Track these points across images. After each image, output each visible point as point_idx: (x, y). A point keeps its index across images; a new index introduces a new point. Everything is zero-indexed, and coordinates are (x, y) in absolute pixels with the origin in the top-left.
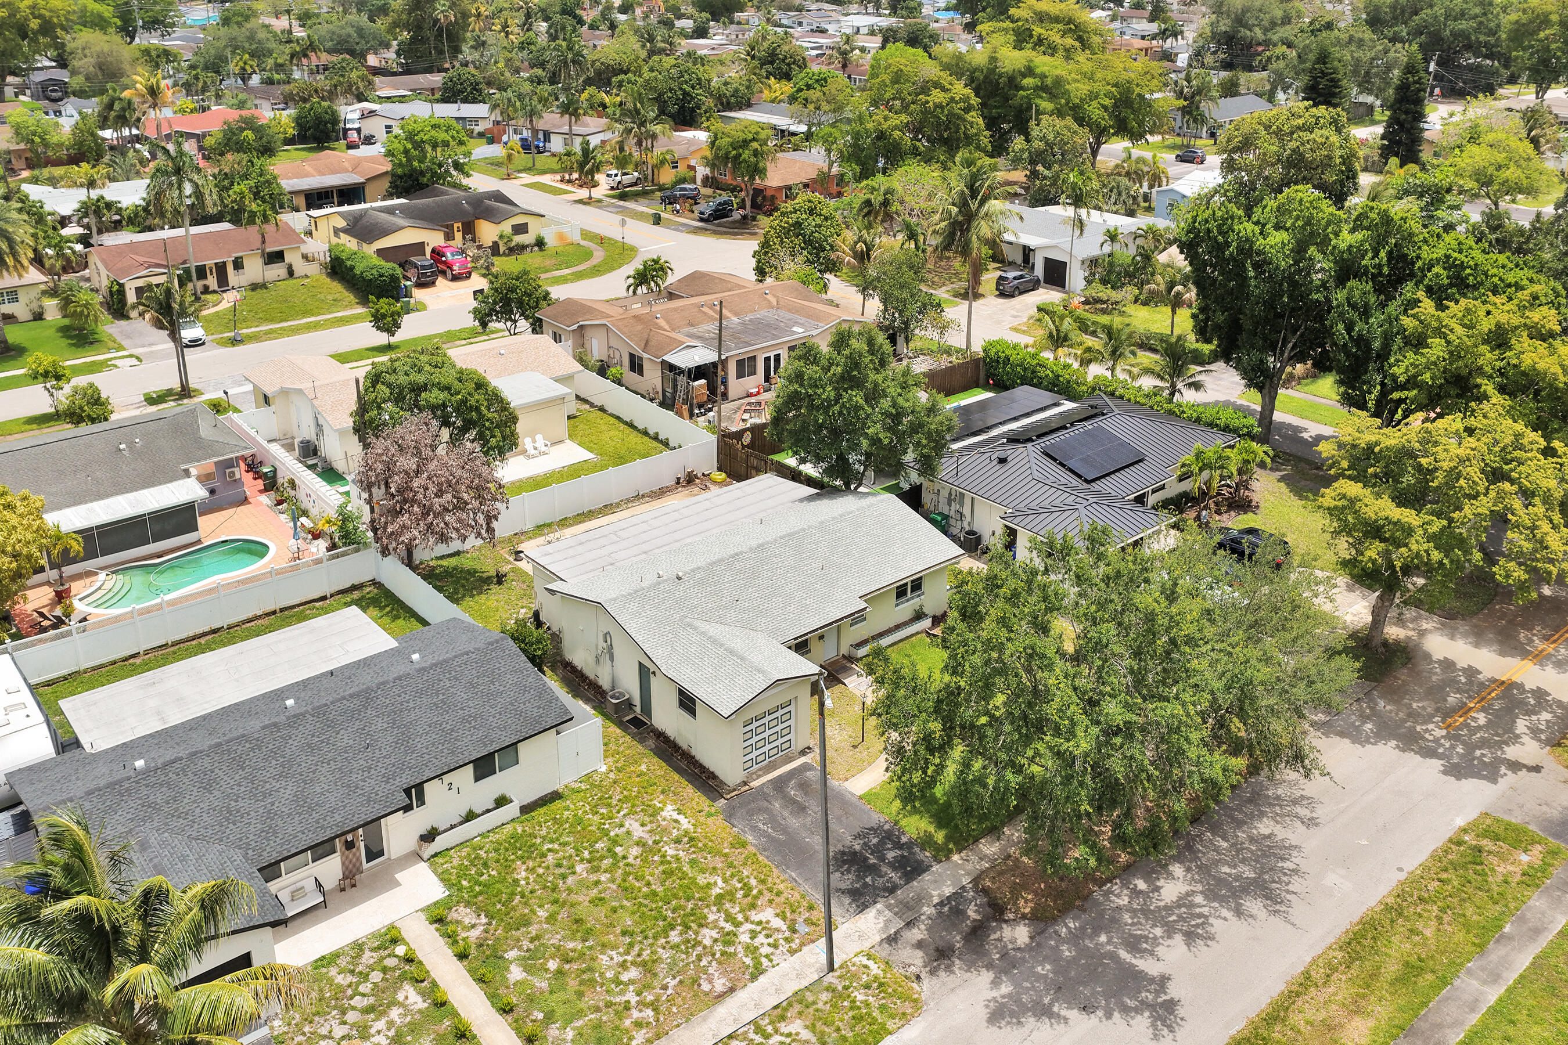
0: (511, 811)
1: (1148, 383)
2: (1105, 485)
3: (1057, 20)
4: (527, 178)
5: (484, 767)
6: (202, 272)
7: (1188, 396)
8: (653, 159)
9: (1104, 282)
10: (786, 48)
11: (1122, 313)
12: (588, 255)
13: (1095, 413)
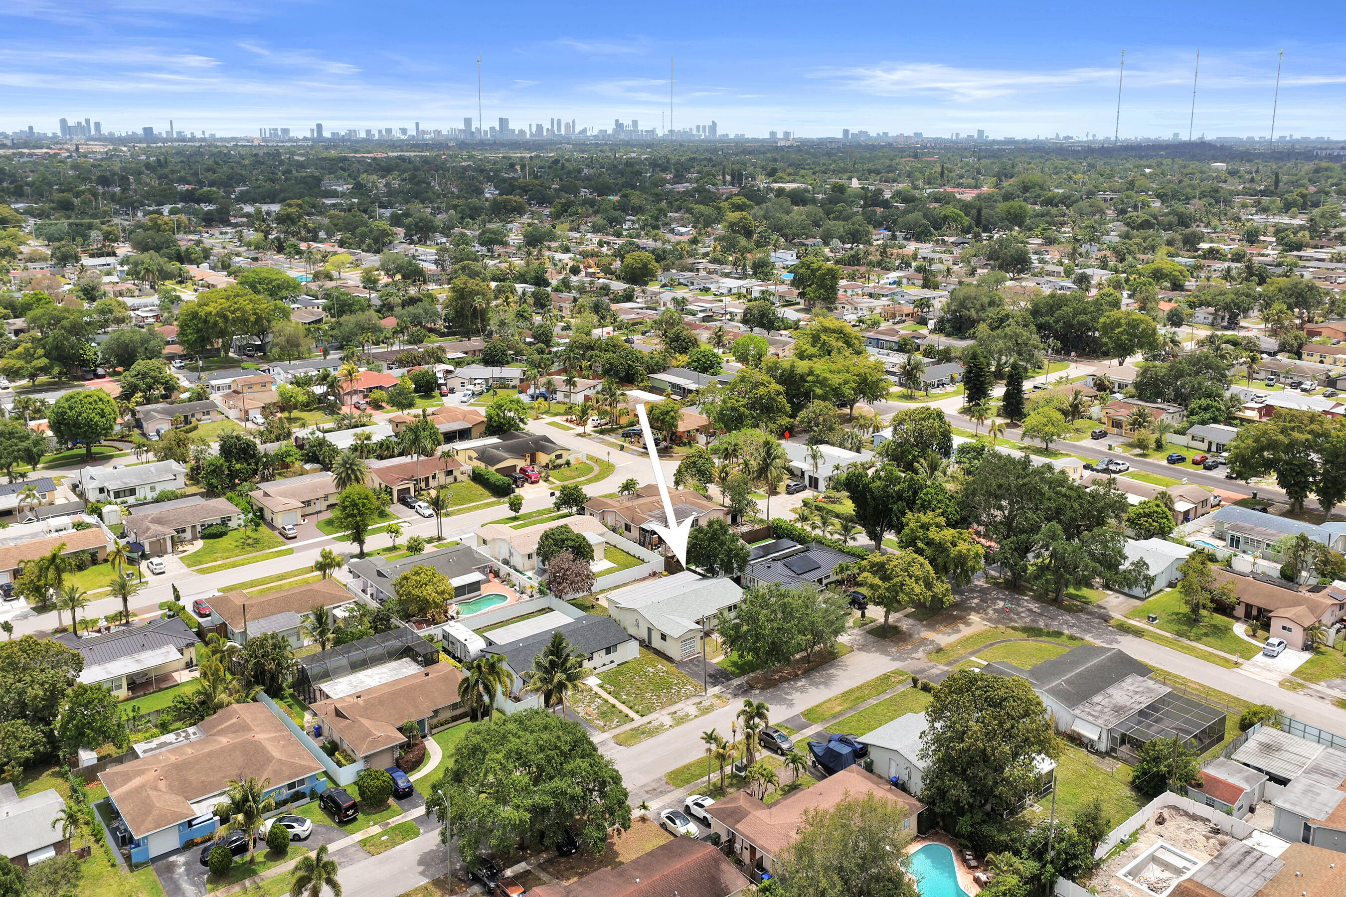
0: (614, 665)
1: (836, 536)
2: (804, 576)
3: (834, 331)
4: (548, 419)
5: (608, 651)
7: (851, 543)
8: (616, 411)
9: (833, 488)
10: (685, 333)
11: (841, 503)
12: (591, 469)
13: (807, 550)
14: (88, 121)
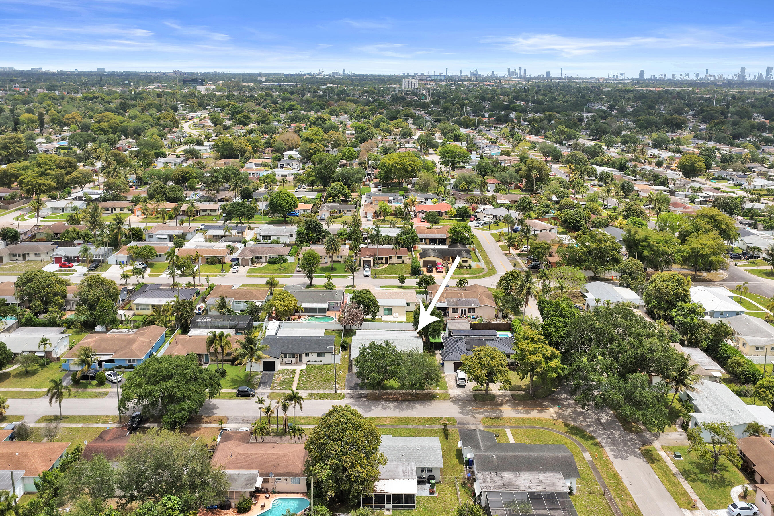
0: (322, 363)
5: (319, 355)
6: (381, 258)
14: (520, 68)
